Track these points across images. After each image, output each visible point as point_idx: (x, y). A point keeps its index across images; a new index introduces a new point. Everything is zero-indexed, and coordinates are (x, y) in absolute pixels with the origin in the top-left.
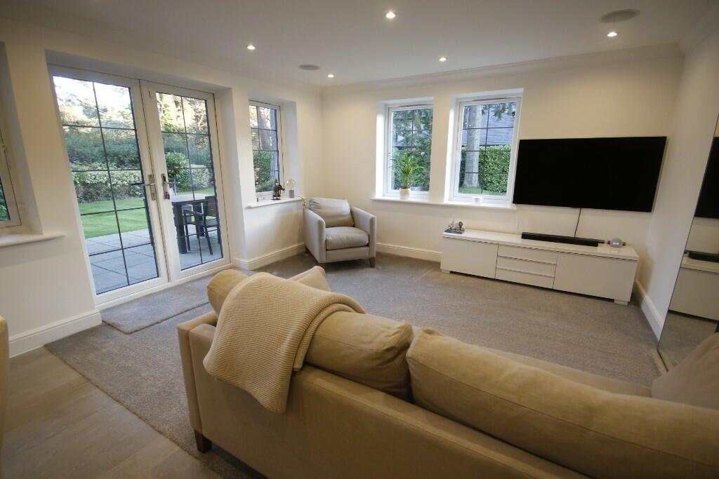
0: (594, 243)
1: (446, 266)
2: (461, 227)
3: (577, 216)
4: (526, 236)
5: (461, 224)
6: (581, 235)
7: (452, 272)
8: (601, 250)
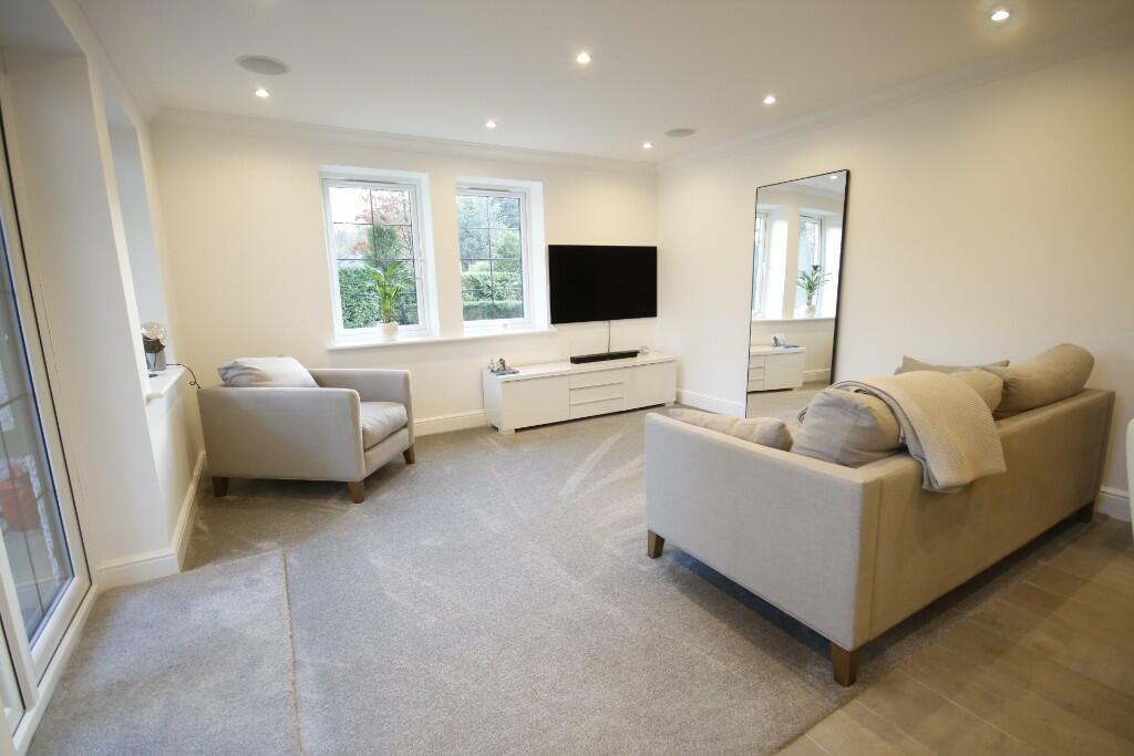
0: (633, 354)
1: (508, 425)
2: (504, 366)
3: (607, 330)
4: (576, 360)
5: (502, 362)
6: (615, 349)
7: (517, 430)
8: (639, 359)
